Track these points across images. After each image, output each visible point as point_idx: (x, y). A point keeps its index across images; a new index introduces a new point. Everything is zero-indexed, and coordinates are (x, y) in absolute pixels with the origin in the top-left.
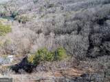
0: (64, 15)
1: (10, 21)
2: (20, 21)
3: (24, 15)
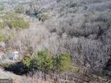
0: (86, 16)
1: (32, 18)
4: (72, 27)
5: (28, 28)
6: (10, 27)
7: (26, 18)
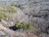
2: (21, 9)
3: (23, 6)
4: (34, 13)
5: (16, 12)
6: (10, 12)
7: (15, 8)
